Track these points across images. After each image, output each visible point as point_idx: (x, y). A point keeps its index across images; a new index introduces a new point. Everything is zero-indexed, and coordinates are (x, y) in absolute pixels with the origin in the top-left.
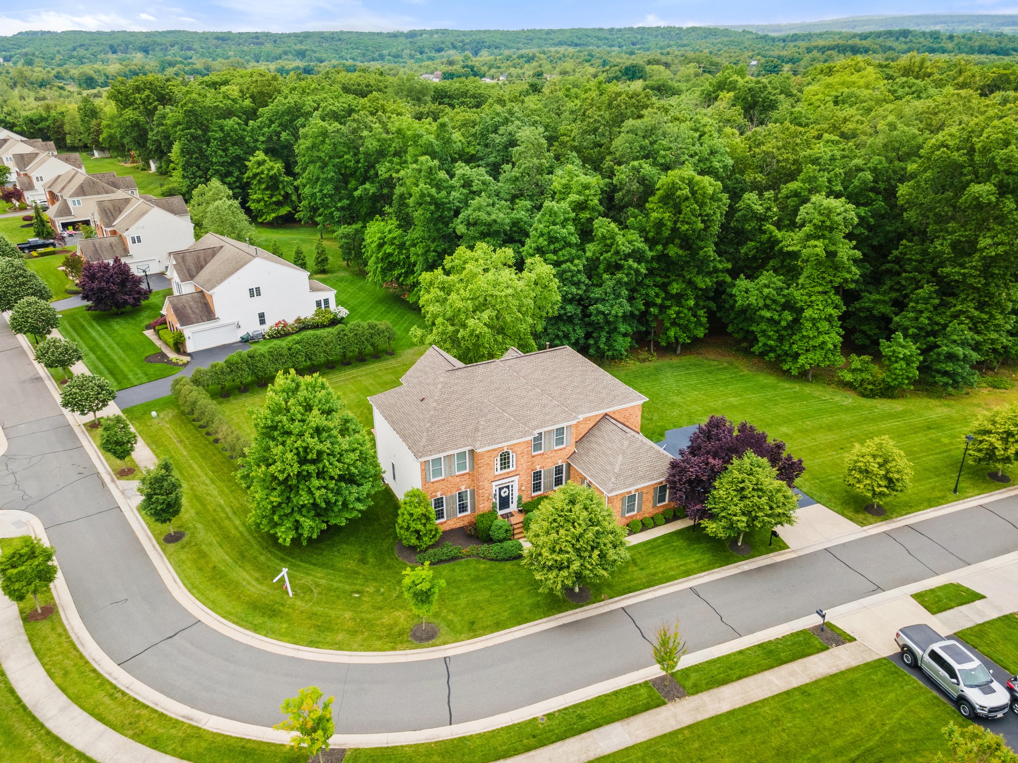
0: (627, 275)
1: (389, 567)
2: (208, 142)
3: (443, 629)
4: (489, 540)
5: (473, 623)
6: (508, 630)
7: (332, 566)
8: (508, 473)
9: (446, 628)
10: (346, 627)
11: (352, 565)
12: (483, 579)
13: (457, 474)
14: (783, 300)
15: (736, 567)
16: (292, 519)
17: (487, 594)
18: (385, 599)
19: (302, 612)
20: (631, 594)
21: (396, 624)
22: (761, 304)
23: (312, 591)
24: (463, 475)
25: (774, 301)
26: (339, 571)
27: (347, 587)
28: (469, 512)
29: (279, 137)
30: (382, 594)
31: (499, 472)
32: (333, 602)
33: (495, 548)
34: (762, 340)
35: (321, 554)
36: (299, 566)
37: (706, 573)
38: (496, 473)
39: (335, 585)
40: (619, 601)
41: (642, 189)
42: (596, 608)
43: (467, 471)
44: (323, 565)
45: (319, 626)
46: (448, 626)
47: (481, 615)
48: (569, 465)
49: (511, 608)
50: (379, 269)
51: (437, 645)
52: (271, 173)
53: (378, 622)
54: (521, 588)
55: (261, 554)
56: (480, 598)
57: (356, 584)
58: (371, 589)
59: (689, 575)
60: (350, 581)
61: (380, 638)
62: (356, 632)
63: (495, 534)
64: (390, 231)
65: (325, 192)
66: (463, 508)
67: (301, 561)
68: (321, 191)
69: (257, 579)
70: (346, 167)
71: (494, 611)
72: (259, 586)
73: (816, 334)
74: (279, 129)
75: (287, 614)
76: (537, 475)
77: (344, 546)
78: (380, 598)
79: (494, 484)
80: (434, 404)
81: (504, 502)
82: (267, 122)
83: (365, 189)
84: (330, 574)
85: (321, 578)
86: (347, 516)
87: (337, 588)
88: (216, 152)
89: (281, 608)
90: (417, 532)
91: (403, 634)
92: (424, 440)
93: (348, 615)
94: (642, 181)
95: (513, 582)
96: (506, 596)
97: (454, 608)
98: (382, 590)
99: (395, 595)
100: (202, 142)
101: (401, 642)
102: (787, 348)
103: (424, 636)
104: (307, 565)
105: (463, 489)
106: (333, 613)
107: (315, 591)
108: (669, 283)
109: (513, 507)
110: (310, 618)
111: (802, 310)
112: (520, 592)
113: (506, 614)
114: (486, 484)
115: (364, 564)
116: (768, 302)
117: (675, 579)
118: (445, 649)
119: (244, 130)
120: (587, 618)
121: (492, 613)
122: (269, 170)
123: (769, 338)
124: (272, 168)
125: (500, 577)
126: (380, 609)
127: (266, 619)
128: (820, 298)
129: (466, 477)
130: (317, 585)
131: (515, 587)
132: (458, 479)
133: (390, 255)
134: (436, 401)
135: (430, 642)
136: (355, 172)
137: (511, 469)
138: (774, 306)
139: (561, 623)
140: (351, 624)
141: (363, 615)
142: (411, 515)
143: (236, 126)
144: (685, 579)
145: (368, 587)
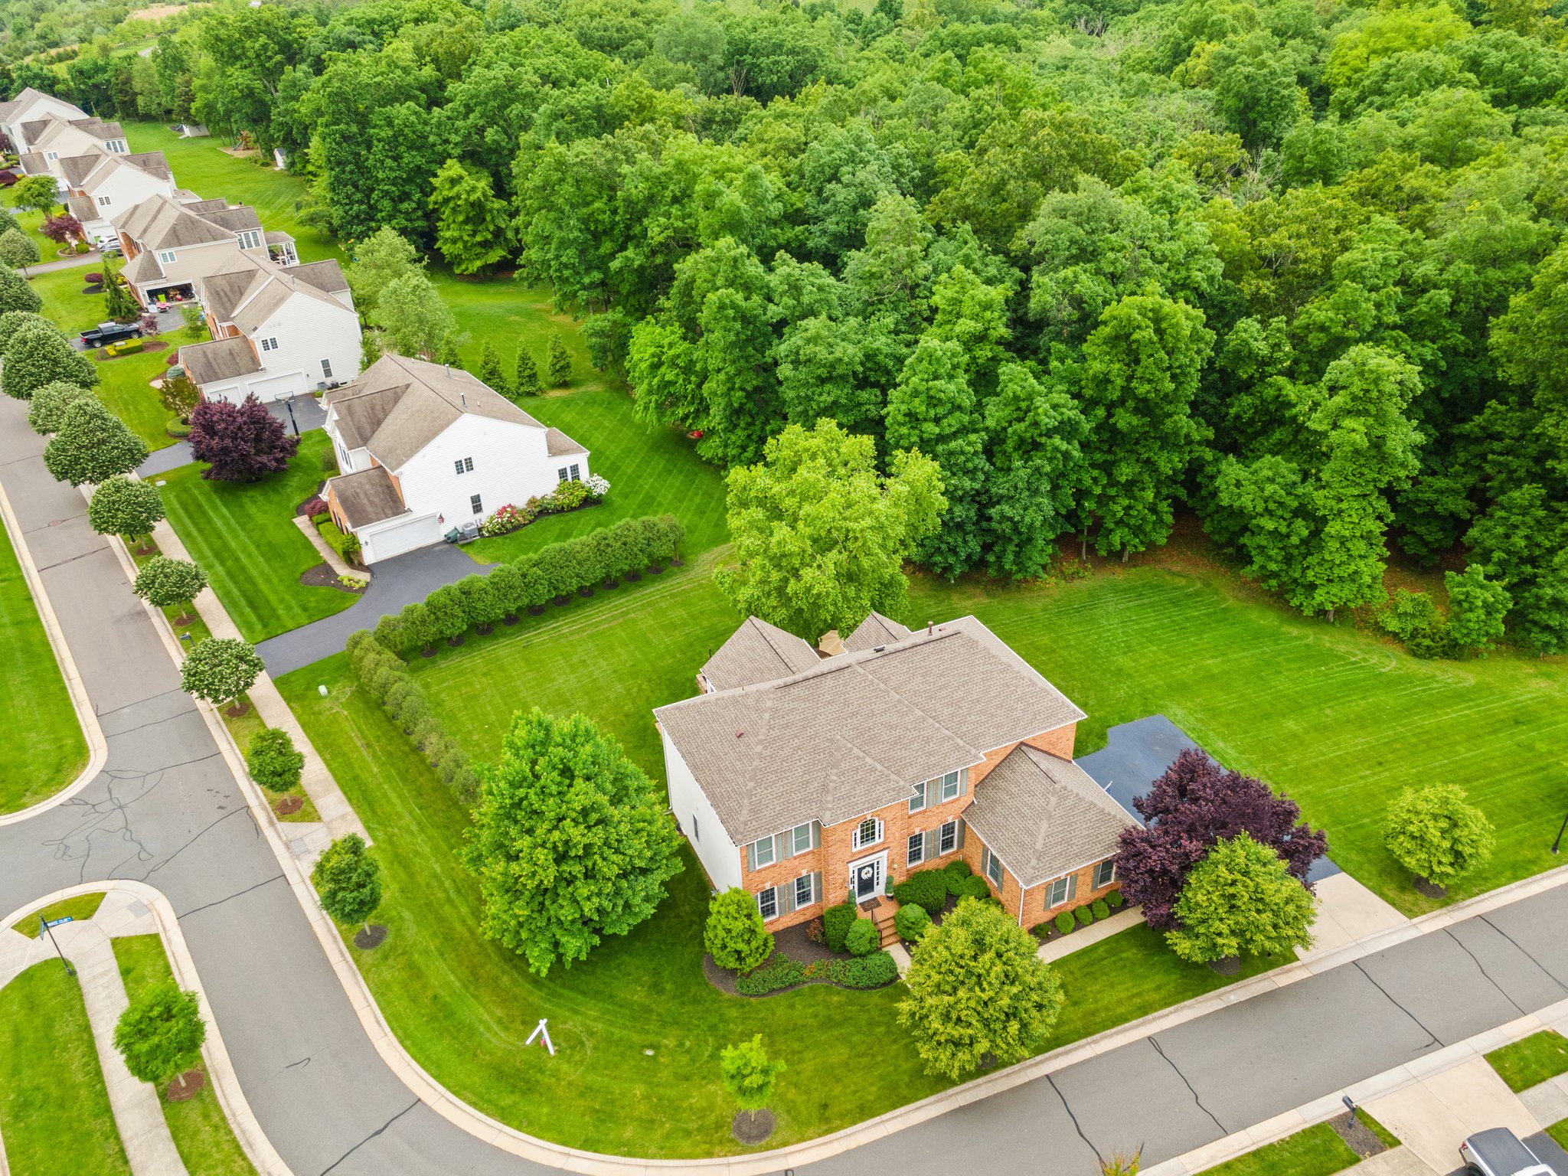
0: (1050, 460)
1: (696, 1001)
2: (369, 148)
3: (782, 1120)
4: (845, 952)
5: (825, 1106)
6: (877, 1119)
7: (611, 996)
8: (873, 848)
9: (785, 1116)
10: (636, 1113)
11: (638, 995)
12: (839, 1024)
13: (795, 854)
14: (1296, 504)
15: (1218, 997)
17: (841, 1052)
18: (693, 1061)
19: (570, 1084)
20: (1060, 1050)
21: (711, 1107)
22: (1259, 509)
23: (582, 1043)
24: (804, 855)
25: (1281, 504)
26: (621, 1006)
27: (636, 1038)
28: (813, 902)
29: (483, 137)
30: (688, 1051)
31: (859, 847)
32: (616, 1066)
33: (855, 967)
34: (1258, 560)
35: (593, 973)
36: (561, 995)
37: (1172, 1008)
38: (855, 851)
39: (618, 1033)
40: (1042, 1062)
41: (1076, 317)
42: (1008, 1075)
43: (811, 848)
44: (597, 995)
45: (597, 1111)
46: (789, 1112)
47: (836, 1092)
48: (963, 824)
49: (882, 1078)
50: (653, 405)
51: (773, 1148)
52: (472, 198)
53: (685, 1105)
54: (895, 1041)
55: (504, 972)
56: (834, 1059)
57: (648, 1033)
58: (670, 1042)
59: (1145, 1013)
60: (638, 1025)
61: (688, 1134)
62: (653, 1122)
63: (854, 946)
64: (671, 345)
65: (564, 259)
66: (803, 897)
67: (564, 986)
68: (557, 257)
69: (500, 1021)
70: (597, 221)
71: (856, 1084)
72: (503, 1034)
73: (1345, 558)
74: (481, 122)
75: (549, 1088)
76: (915, 840)
77: (627, 958)
78: (685, 1059)
79: (851, 865)
80: (759, 748)
81: (866, 886)
82: (462, 109)
83: (627, 258)
84: (607, 1011)
85: (595, 1019)
86: (631, 921)
87: (621, 1039)
88: (382, 162)
89: (539, 1077)
90: (739, 952)
91: (721, 1127)
92: (746, 812)
93: (639, 1090)
94: (1078, 303)
95: (883, 1029)
96: (873, 1056)
97: (795, 1079)
98: (688, 1044)
99: (707, 1054)
100: (359, 144)
101: (721, 1142)
102: (1297, 575)
103: (754, 1133)
104: (572, 995)
105: (804, 873)
106: (616, 1088)
107: (587, 1044)
108: (1113, 463)
109: (879, 890)
110: (582, 1095)
111: (1324, 520)
112: (895, 1047)
113: (874, 1089)
114: (839, 867)
115: (658, 993)
116: (1272, 506)
117: (1126, 1020)
118: (786, 1155)
119: (426, 123)
120: (995, 1096)
121: (853, 1088)
122: (468, 193)
123: (1270, 558)
124: (474, 189)
125: (863, 1018)
126: (687, 1079)
128: (1356, 505)
129: (809, 857)
130: (592, 1034)
131: (886, 1040)
132: (797, 862)
133: (673, 383)
134: (761, 742)
135: (763, 1142)
136: (612, 229)
137: (877, 841)
138: (1280, 513)
139: (957, 1106)
140: (642, 1109)
141: (661, 1090)
142: (729, 931)
143: (413, 118)
144: (1140, 1020)
145: (665, 1037)
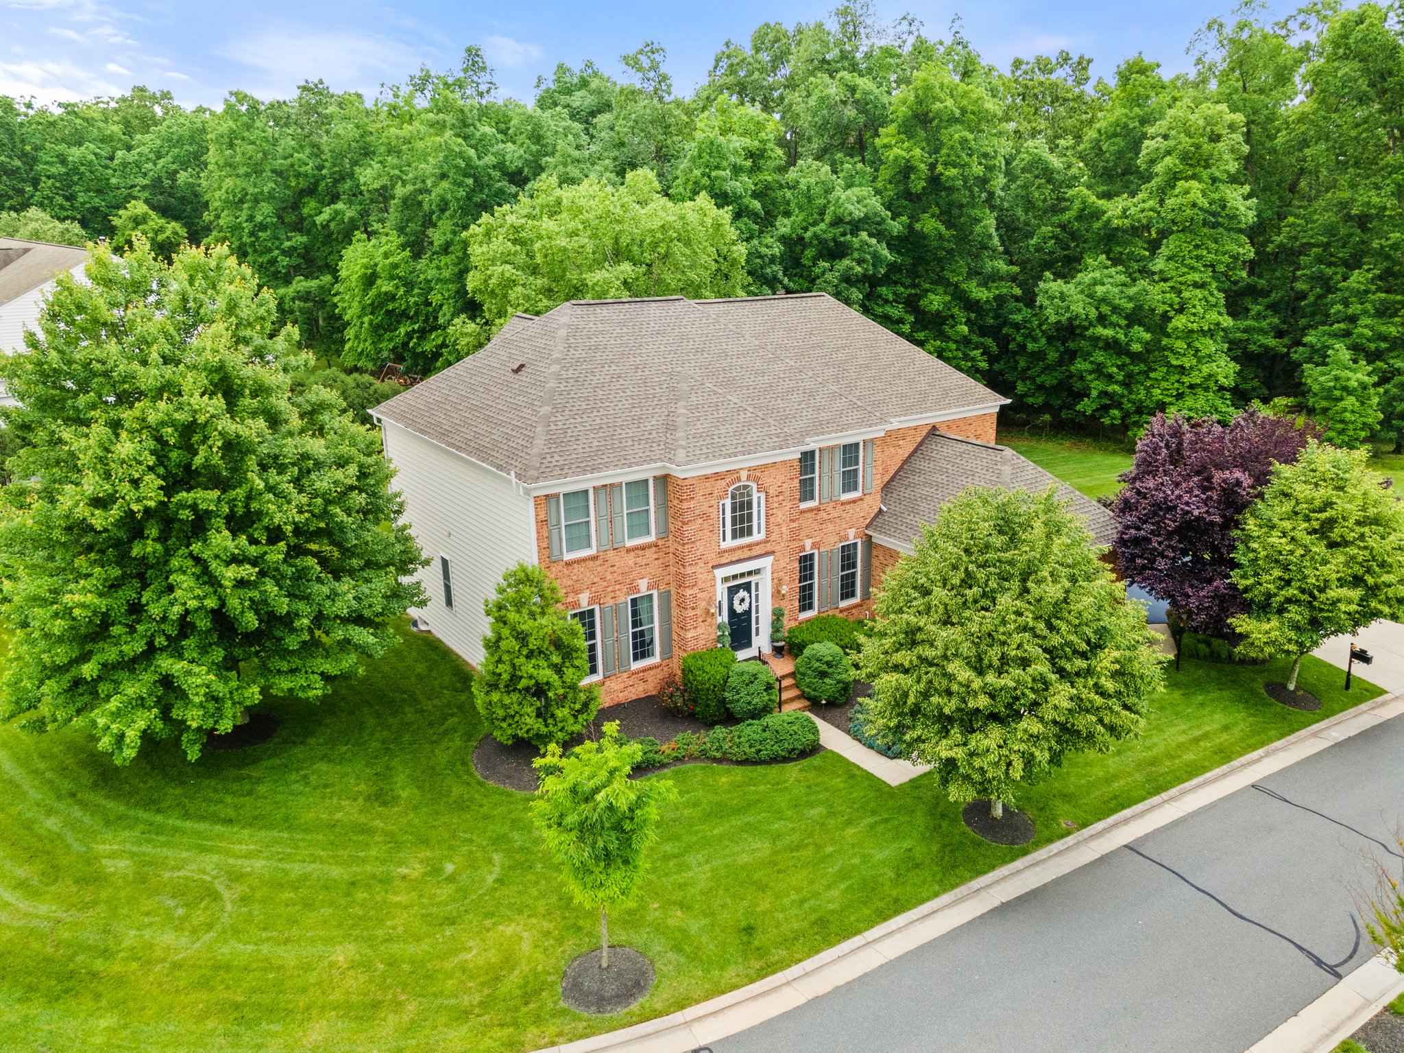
0: (860, 262)
1: (462, 806)
3: (665, 961)
4: (730, 719)
5: (749, 930)
6: (857, 941)
7: (286, 819)
8: (750, 546)
9: (672, 955)
10: (336, 996)
11: (350, 811)
12: (737, 811)
13: (630, 543)
14: (1131, 305)
15: (1315, 735)
16: (148, 677)
17: (762, 848)
18: (464, 892)
19: (176, 966)
21: (509, 962)
22: (1093, 314)
23: (215, 897)
24: (643, 548)
25: (1116, 309)
26: (306, 831)
27: (336, 872)
28: (655, 659)
29: (174, 181)
30: (451, 879)
31: (730, 543)
32: (293, 922)
33: (750, 731)
34: (1096, 387)
35: (250, 793)
36: (175, 830)
37: (1261, 752)
38: (724, 545)
39: (296, 869)
41: (862, 119)
42: (1060, 853)
43: (652, 538)
44: (257, 821)
45: (237, 1007)
46: (678, 948)
47: (765, 905)
48: (869, 542)
49: (843, 875)
51: (658, 1014)
52: (160, 238)
53: (448, 965)
54: (849, 823)
55: (50, 812)
56: (744, 859)
57: (364, 861)
58: (414, 870)
59: (1228, 759)
60: (344, 854)
61: (464, 1015)
62: (376, 1005)
63: (742, 700)
66: (642, 647)
67: (186, 816)
69: (22, 885)
70: (298, 175)
71: (798, 890)
72: (24, 906)
73: (1194, 362)
74: (174, 167)
75: (120, 981)
76: (806, 563)
78: (445, 892)
79: (721, 573)
80: (555, 368)
81: (740, 630)
82: (152, 156)
83: (337, 212)
84: (276, 842)
85: (249, 856)
86: (329, 667)
87: (305, 878)
88: (51, 199)
89: (99, 965)
91: (537, 992)
92: (539, 442)
93: (342, 954)
94: (862, 106)
95: (820, 810)
96: (818, 847)
97: (678, 895)
98: (449, 868)
99: (490, 879)
100: (24, 181)
101: (538, 1020)
102: (1142, 396)
103: (610, 989)
104: (202, 826)
105: (644, 591)
106: (288, 956)
107: (227, 895)
109: (762, 641)
110: (204, 984)
111: (1166, 318)
112: (850, 831)
113: (835, 893)
114: (700, 571)
115: (385, 804)
116: (1105, 309)
117: (1205, 769)
118: (687, 1024)
119: (107, 167)
120: (1056, 882)
121: (794, 896)
123: (1110, 378)
124: (161, 230)
125: (782, 801)
126: (451, 921)
127: (35, 1009)
128: (1199, 293)
129: (651, 554)
130: (235, 877)
131: (831, 823)
132: (630, 559)
134: (558, 361)
135: (634, 1007)
137: (757, 537)
138: (1114, 318)
139: (996, 903)
140: (355, 983)
141: (395, 948)
143: (92, 157)
144: (1225, 768)
145: (400, 864)
